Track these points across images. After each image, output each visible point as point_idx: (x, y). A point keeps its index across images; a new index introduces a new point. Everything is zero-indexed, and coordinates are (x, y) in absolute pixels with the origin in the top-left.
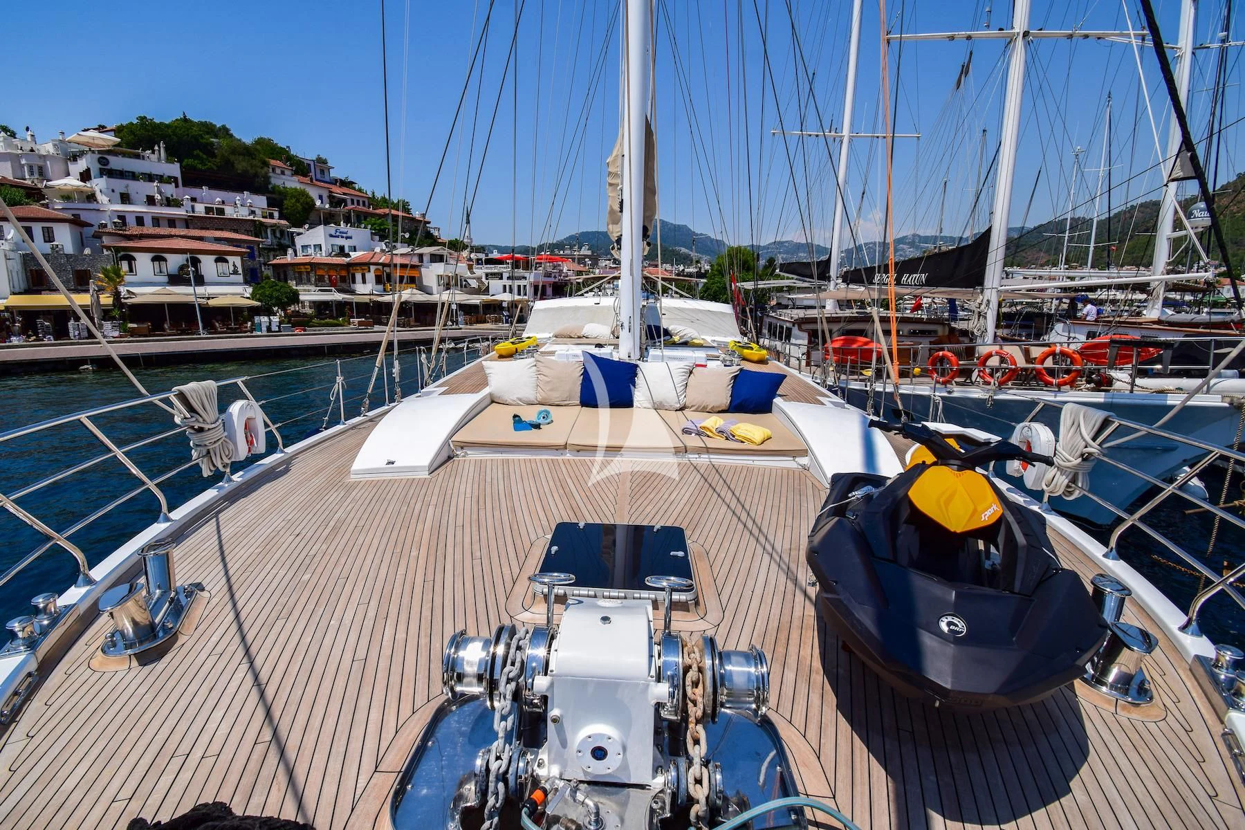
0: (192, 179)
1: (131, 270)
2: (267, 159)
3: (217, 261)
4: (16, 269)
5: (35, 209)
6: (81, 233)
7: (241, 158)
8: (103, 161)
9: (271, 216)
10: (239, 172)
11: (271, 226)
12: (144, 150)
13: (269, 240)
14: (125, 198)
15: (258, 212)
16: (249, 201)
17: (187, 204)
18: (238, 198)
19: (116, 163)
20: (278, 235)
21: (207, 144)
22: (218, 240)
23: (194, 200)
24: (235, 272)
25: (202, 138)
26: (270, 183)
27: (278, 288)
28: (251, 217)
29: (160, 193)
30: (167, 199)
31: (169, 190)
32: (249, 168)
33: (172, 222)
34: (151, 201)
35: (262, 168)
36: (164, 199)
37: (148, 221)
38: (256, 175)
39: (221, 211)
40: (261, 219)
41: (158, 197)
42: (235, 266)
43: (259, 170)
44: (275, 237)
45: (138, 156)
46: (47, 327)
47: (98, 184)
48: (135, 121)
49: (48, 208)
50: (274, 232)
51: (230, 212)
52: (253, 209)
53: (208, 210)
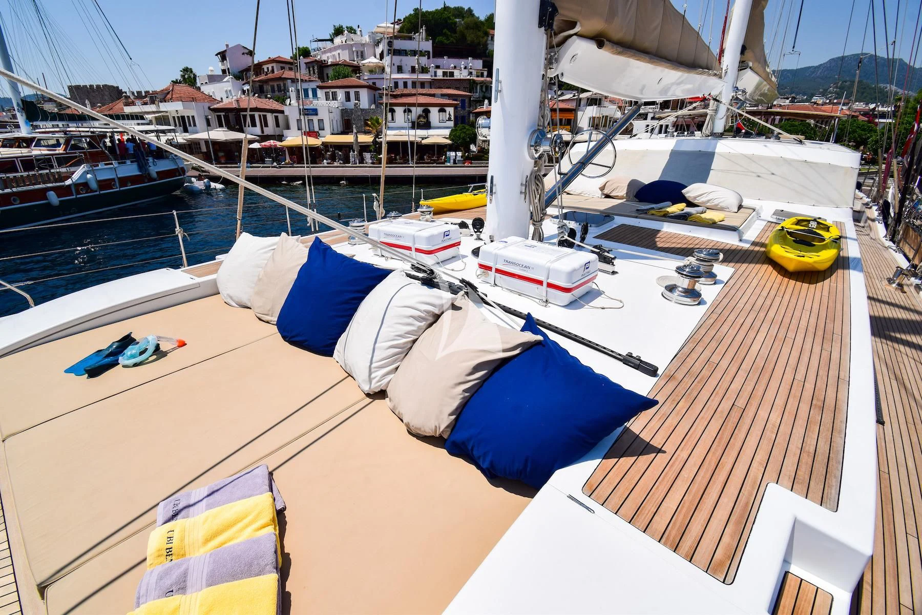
0: (439, 52)
1: (393, 119)
2: (488, 30)
3: (440, 111)
4: (336, 119)
5: (353, 80)
6: (374, 95)
7: (472, 31)
8: (390, 44)
9: (482, 75)
10: (469, 42)
11: (480, 84)
12: (415, 34)
13: (477, 94)
14: (400, 70)
15: (474, 72)
16: (470, 65)
17: (432, 70)
18: (463, 63)
19: (399, 44)
20: (484, 90)
21: (452, 23)
22: (443, 95)
23: (438, 67)
24: (450, 119)
25: (450, 19)
26: (487, 49)
27: (465, 130)
28: (469, 77)
29: (418, 63)
30: (422, 67)
31: (424, 61)
32: (475, 39)
33: (423, 85)
34: (413, 70)
35: (483, 37)
36: (420, 68)
37: (410, 84)
38: (479, 44)
39: (452, 74)
40: (475, 78)
41: (417, 66)
42: (449, 114)
43: (481, 39)
44: (482, 91)
45: (410, 38)
46: (340, 155)
47: (387, 60)
48: (412, 12)
49: (360, 79)
50: (481, 87)
51: (457, 75)
52: (471, 71)
53: (445, 74)
